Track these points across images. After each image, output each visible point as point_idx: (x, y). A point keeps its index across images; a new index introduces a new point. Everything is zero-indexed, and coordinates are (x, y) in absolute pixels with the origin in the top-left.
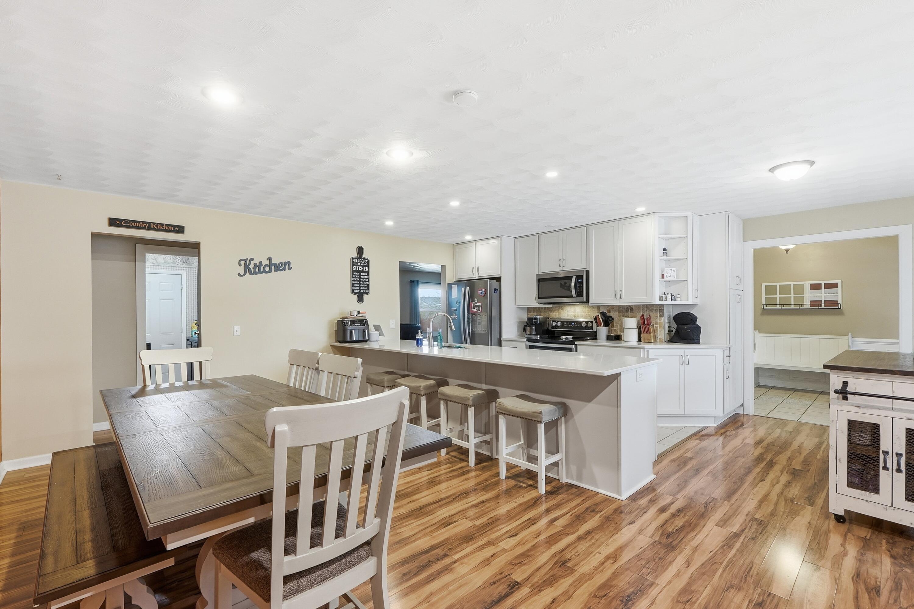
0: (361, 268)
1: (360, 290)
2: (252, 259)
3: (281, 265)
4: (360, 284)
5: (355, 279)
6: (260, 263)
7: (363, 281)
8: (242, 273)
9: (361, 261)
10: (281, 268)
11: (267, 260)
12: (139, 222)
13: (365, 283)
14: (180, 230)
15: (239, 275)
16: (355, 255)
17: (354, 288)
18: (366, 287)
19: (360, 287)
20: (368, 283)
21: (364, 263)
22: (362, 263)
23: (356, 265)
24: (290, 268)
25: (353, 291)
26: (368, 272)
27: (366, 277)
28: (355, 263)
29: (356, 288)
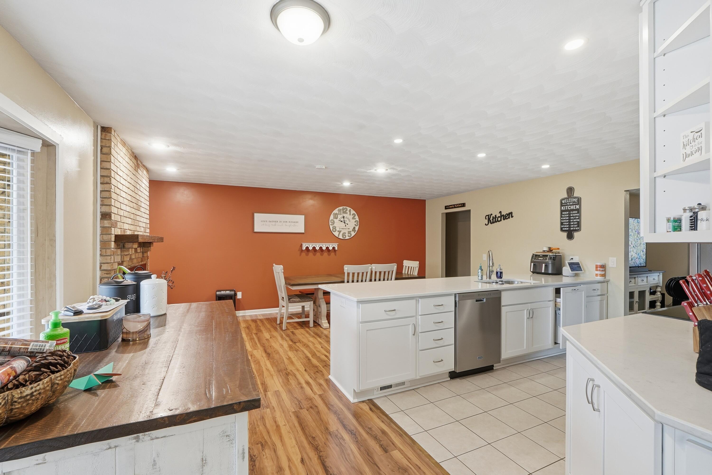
0: (570, 208)
1: (570, 227)
2: (491, 214)
3: (507, 215)
4: (570, 222)
5: (564, 218)
6: (496, 216)
7: (572, 219)
8: (487, 224)
9: (570, 200)
10: (507, 218)
11: (499, 213)
12: (451, 205)
13: (574, 220)
14: (463, 205)
15: (486, 225)
16: (566, 196)
17: (563, 226)
18: (576, 224)
19: (569, 225)
20: (578, 220)
21: (574, 202)
22: (571, 202)
23: (566, 205)
24: (512, 217)
25: (562, 230)
26: (579, 211)
27: (577, 215)
28: (563, 204)
29: (565, 226)
